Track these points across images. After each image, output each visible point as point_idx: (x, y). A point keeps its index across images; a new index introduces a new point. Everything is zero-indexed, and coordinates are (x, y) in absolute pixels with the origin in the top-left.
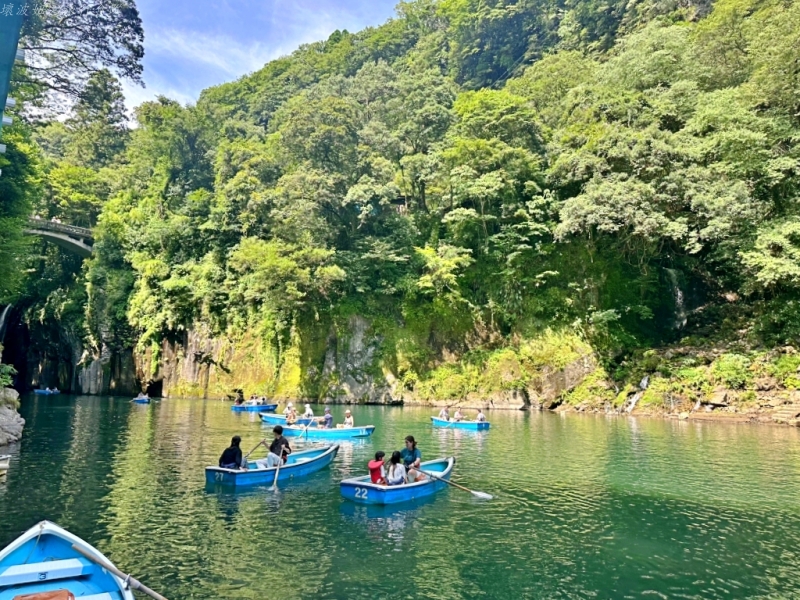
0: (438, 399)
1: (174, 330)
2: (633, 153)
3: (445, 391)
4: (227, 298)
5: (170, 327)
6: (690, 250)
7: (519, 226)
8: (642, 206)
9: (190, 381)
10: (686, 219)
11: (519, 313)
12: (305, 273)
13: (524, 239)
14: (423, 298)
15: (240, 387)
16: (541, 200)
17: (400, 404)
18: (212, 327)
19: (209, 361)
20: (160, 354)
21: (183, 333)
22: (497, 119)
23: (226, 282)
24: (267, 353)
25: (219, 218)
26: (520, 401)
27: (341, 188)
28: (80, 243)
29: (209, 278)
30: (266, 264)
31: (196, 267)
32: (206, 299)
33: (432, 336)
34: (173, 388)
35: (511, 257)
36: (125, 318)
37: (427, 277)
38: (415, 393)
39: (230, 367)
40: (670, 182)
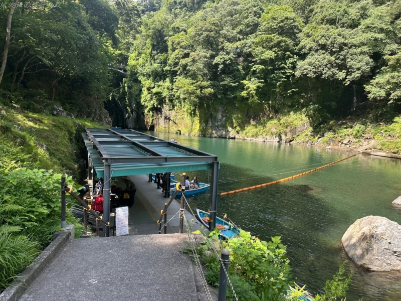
0: (247, 137)
1: (157, 107)
2: (329, 42)
3: (250, 135)
4: (174, 97)
5: (156, 106)
6: (345, 84)
7: (282, 71)
8: (328, 66)
9: (163, 126)
10: (346, 71)
11: (281, 105)
12: (198, 91)
13: (284, 76)
14: (244, 99)
15: (180, 129)
16: (292, 60)
17: (234, 138)
18: (170, 107)
19: (169, 119)
20: (153, 116)
21: (160, 108)
22: (276, 25)
23: (174, 90)
24: (189, 118)
25: (170, 65)
26: (277, 139)
27: (213, 57)
28: (122, 71)
29: (168, 88)
30: (185, 88)
31: (163, 84)
32: (167, 96)
33: (248, 113)
34: (158, 128)
35: (278, 84)
36: (140, 102)
37: (245, 92)
38: (240, 135)
39: (176, 122)
40: (341, 55)
